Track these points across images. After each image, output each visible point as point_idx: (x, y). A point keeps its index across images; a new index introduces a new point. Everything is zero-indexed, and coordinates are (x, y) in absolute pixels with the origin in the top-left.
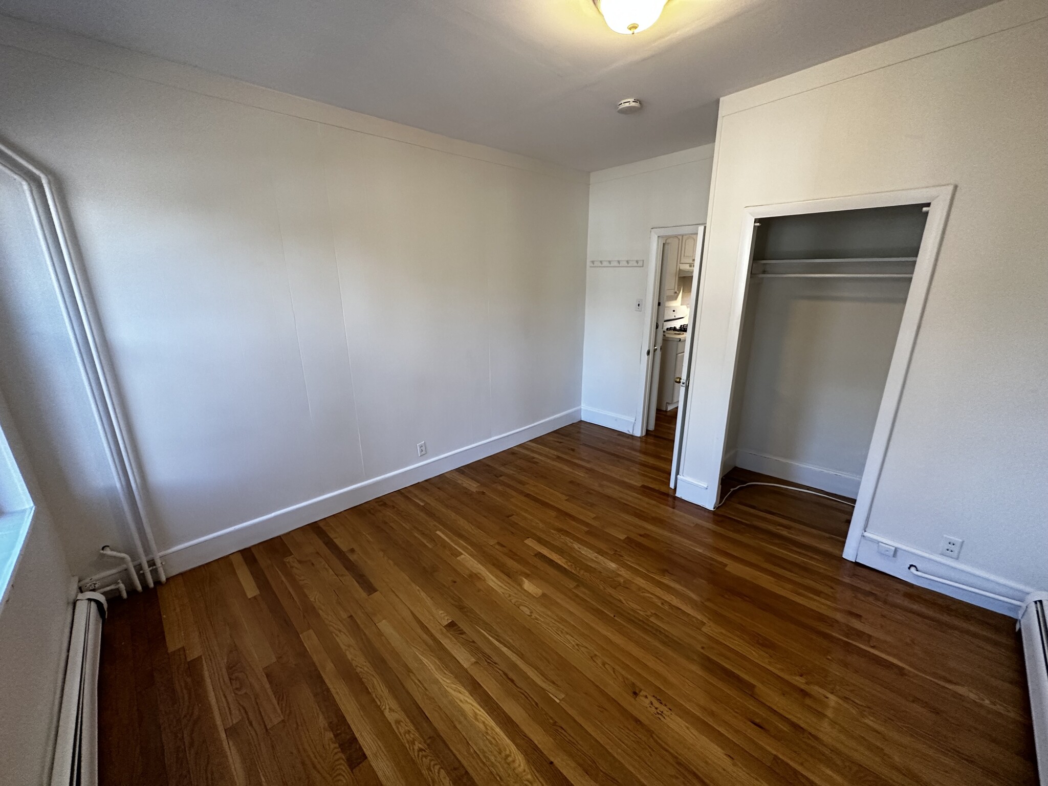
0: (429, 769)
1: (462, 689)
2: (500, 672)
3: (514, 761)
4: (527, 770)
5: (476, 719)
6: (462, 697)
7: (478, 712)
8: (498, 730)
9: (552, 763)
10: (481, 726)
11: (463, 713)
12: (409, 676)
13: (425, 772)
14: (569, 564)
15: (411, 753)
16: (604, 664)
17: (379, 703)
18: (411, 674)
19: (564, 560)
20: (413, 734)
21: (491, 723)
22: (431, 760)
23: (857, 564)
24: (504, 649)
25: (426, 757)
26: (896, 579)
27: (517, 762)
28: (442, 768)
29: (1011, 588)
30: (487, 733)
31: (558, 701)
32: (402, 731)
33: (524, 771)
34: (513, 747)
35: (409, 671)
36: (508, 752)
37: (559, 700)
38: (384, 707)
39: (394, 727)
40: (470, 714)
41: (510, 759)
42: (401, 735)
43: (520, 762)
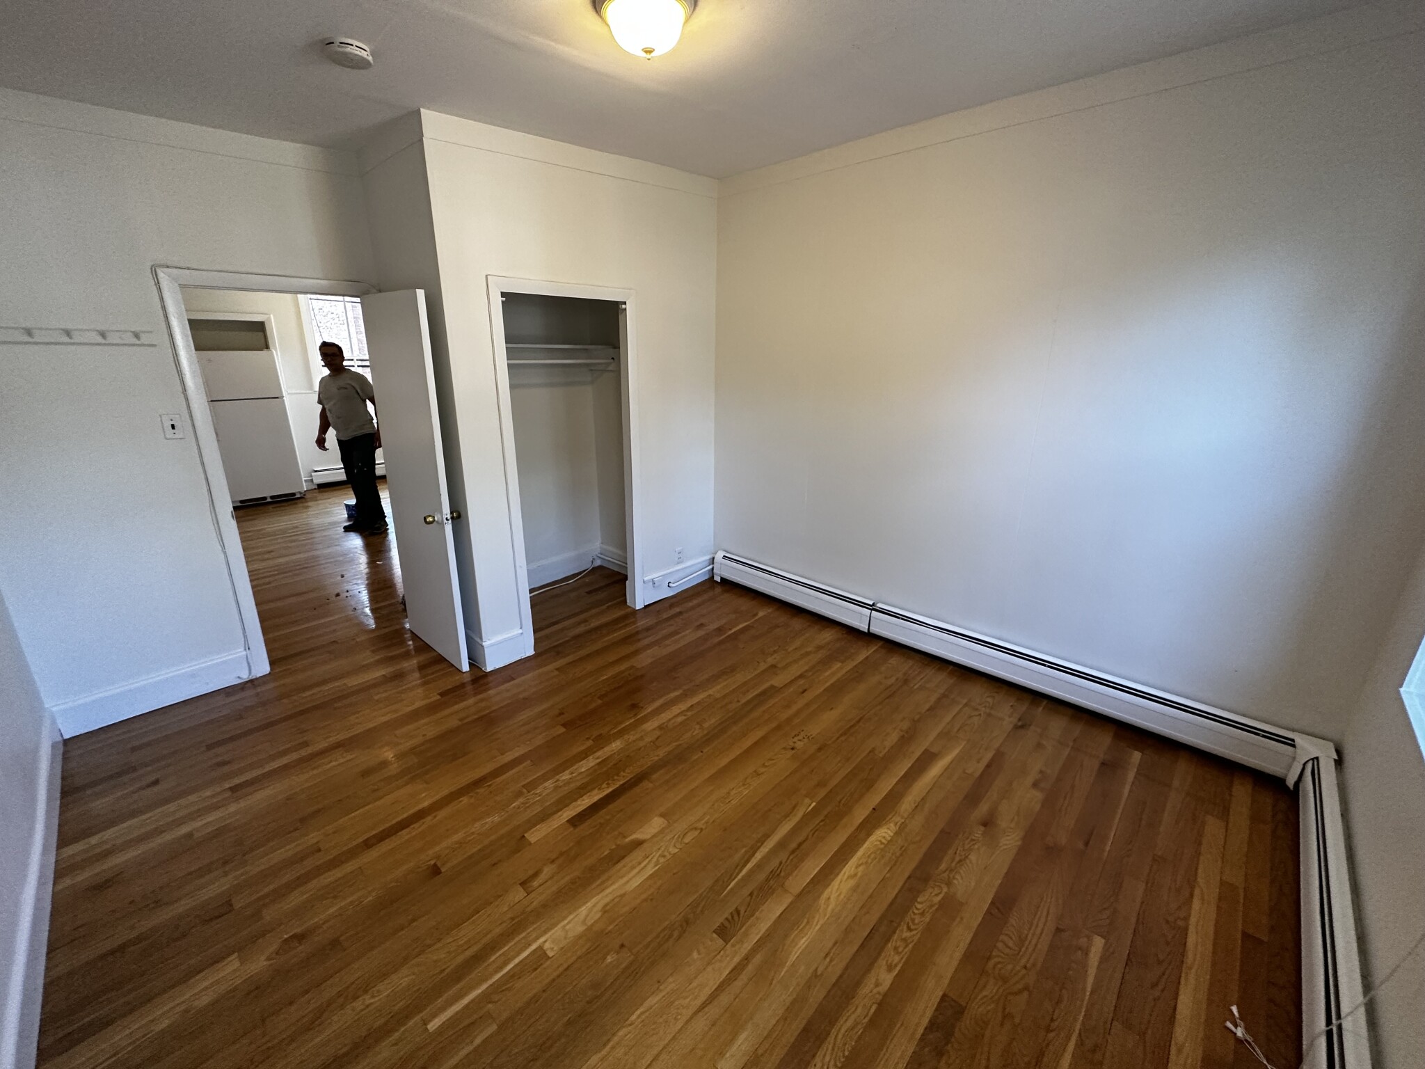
0: (922, 914)
1: (825, 895)
2: (791, 858)
3: (884, 837)
4: (887, 826)
5: (856, 875)
6: (833, 897)
7: (846, 876)
8: (860, 853)
9: (874, 809)
10: (861, 868)
11: (854, 889)
12: (822, 974)
13: (927, 918)
14: (604, 785)
15: (916, 938)
16: (764, 765)
17: (874, 1007)
18: (819, 973)
19: (596, 791)
20: (896, 941)
21: (853, 862)
22: (914, 914)
23: (646, 607)
24: (758, 856)
25: (913, 920)
26: (661, 602)
27: (884, 835)
28: (916, 900)
29: (699, 563)
30: (866, 863)
31: (814, 804)
32: (897, 958)
33: (888, 829)
34: (872, 838)
35: (815, 975)
36: (879, 843)
37: (812, 802)
38: (877, 996)
39: (898, 968)
40: (852, 883)
41: (883, 841)
42: (902, 958)
43: (884, 833)
